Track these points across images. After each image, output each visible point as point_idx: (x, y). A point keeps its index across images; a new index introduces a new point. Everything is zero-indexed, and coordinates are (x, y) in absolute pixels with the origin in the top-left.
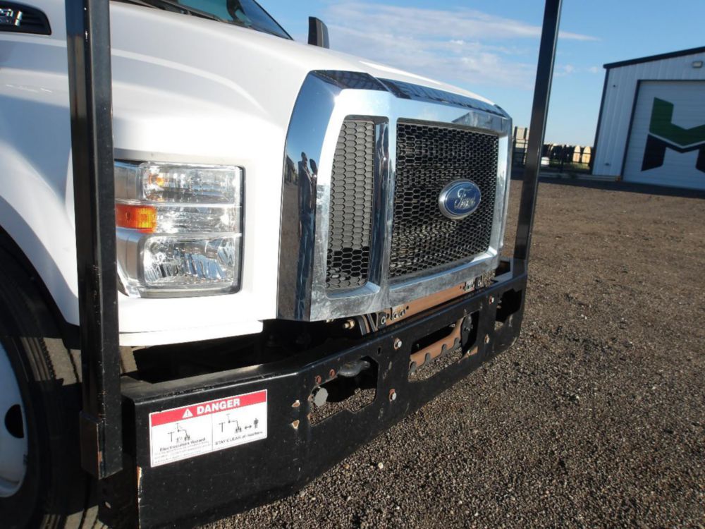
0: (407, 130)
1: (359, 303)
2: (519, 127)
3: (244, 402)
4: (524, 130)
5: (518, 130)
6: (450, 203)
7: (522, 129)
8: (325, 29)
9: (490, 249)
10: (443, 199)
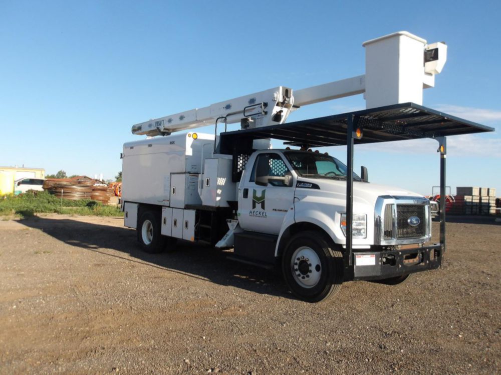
0: (398, 206)
1: (391, 242)
2: (483, 188)
3: (371, 256)
4: (487, 190)
5: (482, 190)
6: (411, 222)
7: (485, 189)
8: (367, 170)
9: (426, 236)
10: (409, 221)
